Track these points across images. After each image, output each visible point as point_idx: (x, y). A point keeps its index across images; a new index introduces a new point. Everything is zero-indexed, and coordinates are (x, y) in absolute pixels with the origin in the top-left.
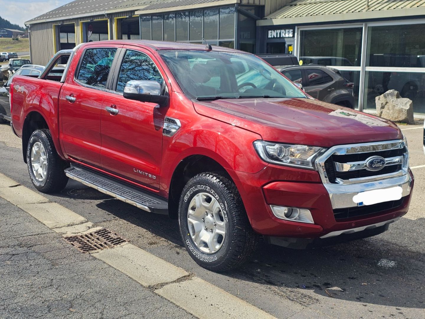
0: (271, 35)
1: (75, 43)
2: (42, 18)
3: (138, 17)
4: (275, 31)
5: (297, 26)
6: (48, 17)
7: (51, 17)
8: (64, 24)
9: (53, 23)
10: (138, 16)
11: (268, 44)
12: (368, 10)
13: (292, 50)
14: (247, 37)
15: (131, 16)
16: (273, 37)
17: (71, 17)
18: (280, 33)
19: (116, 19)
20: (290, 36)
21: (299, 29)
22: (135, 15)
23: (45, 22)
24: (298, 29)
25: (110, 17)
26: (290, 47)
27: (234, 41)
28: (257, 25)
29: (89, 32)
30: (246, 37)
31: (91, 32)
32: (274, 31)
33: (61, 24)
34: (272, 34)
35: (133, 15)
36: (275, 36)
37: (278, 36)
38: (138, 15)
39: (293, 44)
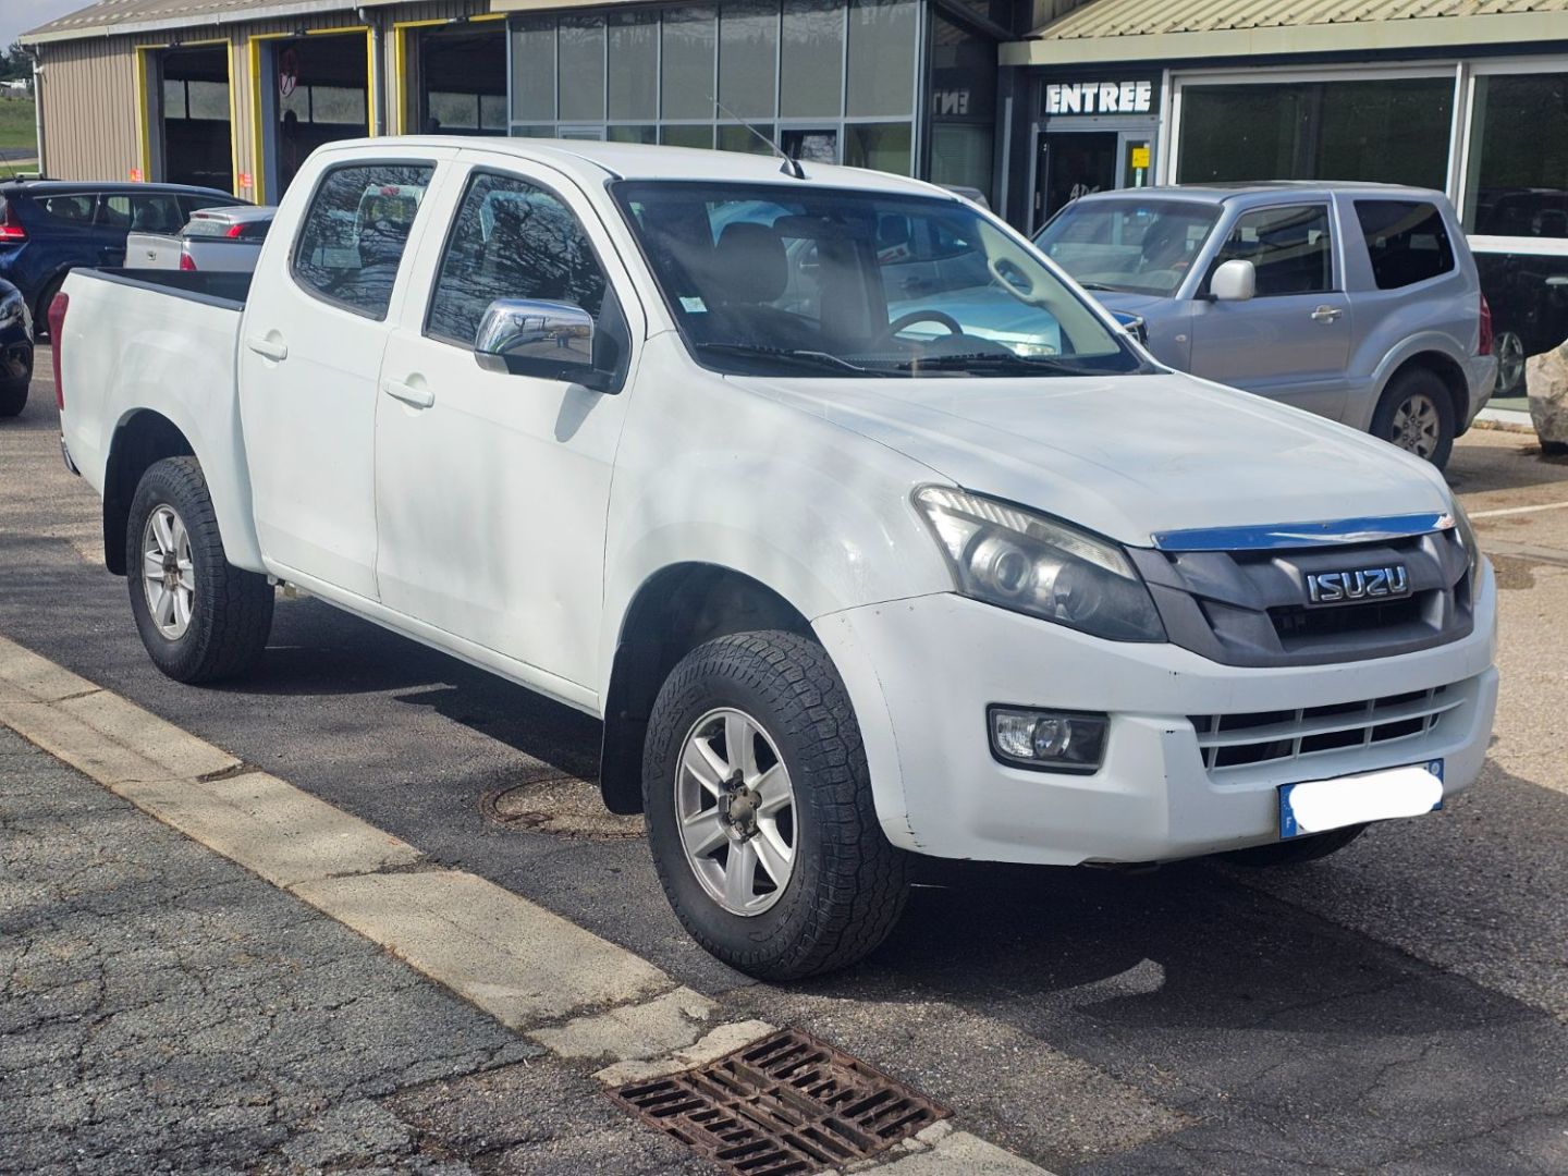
0: (1059, 103)
1: (229, 123)
2: (90, 20)
3: (500, 22)
4: (1077, 87)
5: (1171, 69)
6: (115, 17)
7: (128, 14)
8: (182, 44)
9: (139, 41)
10: (502, 16)
11: (1043, 137)
12: (1477, 9)
13: (1146, 164)
14: (955, 111)
15: (467, 19)
16: (1064, 109)
17: (214, 19)
18: (1097, 97)
19: (400, 29)
20: (1137, 108)
21: (1176, 81)
22: (493, 13)
23: (104, 36)
24: (1173, 79)
25: (376, 21)
26: (1137, 153)
27: (910, 124)
28: (1000, 63)
29: (285, 78)
30: (951, 110)
31: (294, 79)
32: (1072, 88)
33: (172, 45)
34: (1062, 98)
35: (474, 15)
36: (1076, 108)
37: (1089, 107)
38: (501, 12)
39: (1151, 137)
